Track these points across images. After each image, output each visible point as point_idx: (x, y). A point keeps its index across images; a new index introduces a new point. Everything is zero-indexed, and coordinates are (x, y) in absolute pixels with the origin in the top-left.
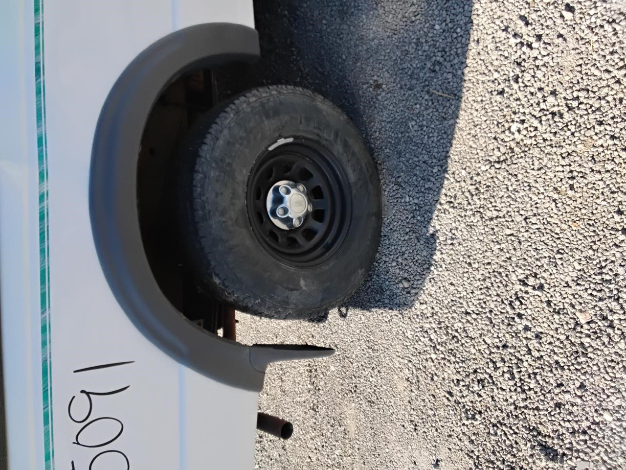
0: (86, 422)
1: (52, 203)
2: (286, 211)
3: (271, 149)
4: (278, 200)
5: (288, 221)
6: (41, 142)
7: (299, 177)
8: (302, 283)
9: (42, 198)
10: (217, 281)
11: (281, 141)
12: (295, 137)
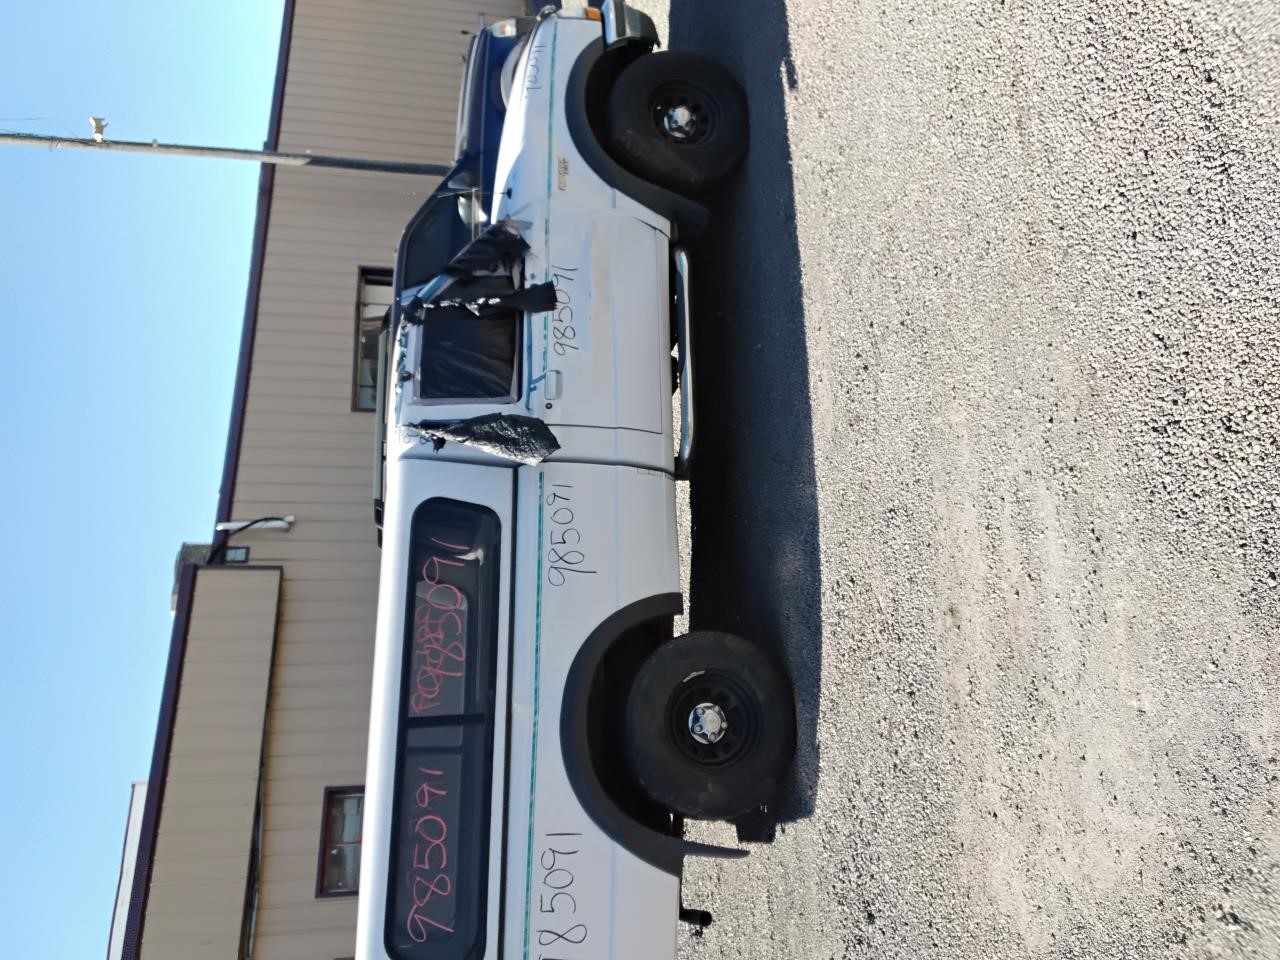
0: (551, 870)
1: (540, 726)
2: (701, 728)
3: (685, 681)
4: (697, 719)
5: (704, 736)
6: (536, 691)
7: (719, 700)
8: (710, 786)
9: (535, 724)
10: (643, 783)
11: (694, 674)
12: (706, 670)
